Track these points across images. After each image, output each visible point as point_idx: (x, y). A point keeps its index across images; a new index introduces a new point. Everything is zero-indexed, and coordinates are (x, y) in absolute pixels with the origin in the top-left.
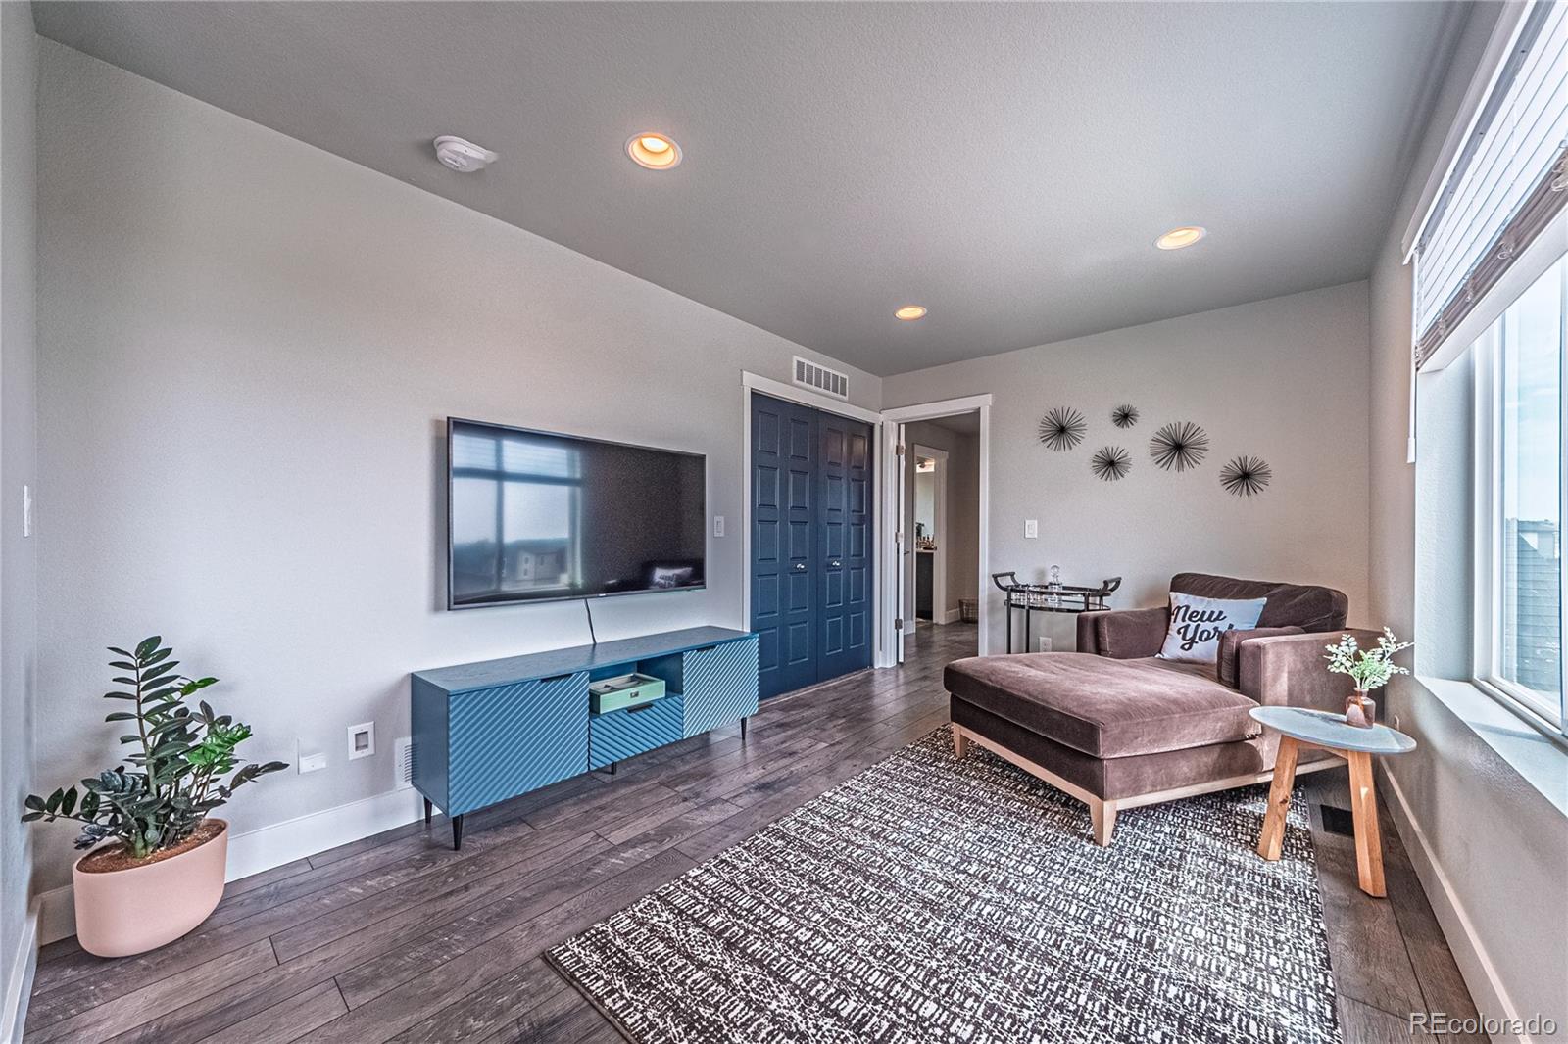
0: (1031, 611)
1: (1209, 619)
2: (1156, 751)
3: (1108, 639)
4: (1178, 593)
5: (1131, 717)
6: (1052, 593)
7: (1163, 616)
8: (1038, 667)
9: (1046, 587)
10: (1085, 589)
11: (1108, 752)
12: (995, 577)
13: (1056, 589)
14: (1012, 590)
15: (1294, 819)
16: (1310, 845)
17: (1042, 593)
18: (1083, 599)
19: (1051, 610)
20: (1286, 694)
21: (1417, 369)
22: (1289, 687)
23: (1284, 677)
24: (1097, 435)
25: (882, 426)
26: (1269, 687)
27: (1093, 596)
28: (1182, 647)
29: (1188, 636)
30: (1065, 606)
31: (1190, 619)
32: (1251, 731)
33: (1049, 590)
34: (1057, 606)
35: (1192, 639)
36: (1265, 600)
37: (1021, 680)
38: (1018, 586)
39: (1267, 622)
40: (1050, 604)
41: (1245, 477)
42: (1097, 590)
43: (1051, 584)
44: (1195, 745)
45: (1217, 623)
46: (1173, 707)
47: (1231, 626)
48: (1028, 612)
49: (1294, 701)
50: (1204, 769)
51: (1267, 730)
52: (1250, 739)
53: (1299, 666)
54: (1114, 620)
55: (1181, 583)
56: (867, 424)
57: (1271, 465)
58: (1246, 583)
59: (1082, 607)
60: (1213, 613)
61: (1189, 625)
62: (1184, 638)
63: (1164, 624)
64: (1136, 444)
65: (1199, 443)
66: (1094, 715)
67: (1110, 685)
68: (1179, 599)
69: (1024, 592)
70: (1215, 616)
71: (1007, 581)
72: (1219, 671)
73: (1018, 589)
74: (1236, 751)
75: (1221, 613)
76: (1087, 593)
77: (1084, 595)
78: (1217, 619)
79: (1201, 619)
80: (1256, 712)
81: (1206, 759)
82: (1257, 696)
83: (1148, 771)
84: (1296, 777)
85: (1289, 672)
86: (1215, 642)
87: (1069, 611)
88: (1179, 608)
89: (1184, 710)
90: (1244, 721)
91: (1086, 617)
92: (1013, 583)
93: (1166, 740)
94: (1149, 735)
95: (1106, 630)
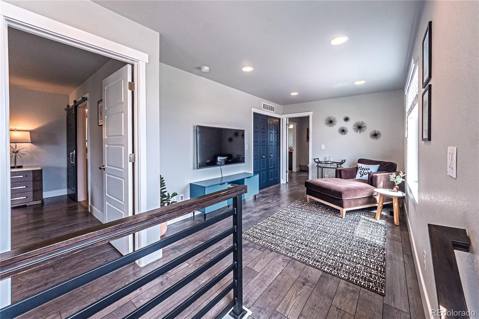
0: (323, 168)
1: (366, 170)
2: (354, 198)
3: (343, 175)
4: (359, 164)
5: (349, 191)
6: (328, 164)
7: (356, 169)
8: (327, 181)
9: (327, 162)
10: (337, 162)
11: (344, 198)
12: (314, 159)
13: (329, 162)
14: (319, 163)
15: (384, 213)
16: (386, 218)
17: (326, 164)
18: (336, 165)
19: (328, 168)
20: (382, 186)
21: (407, 117)
22: (383, 185)
23: (382, 182)
24: (340, 123)
25: (282, 119)
26: (378, 185)
27: (339, 164)
28: (360, 176)
29: (362, 174)
30: (332, 167)
31: (362, 170)
32: (374, 194)
33: (328, 163)
34: (330, 167)
35: (363, 174)
36: (379, 165)
37: (324, 184)
38: (320, 161)
39: (380, 170)
40: (328, 166)
41: (375, 135)
42: (340, 163)
43: (328, 161)
44: (362, 197)
45: (368, 171)
46: (358, 189)
47: (371, 171)
48: (322, 168)
49: (384, 187)
50: (364, 202)
51: (378, 194)
52: (374, 196)
53: (385, 180)
54: (345, 170)
55: (360, 161)
56: (279, 118)
57: (382, 133)
58: (375, 161)
59: (336, 167)
60: (367, 168)
61: (362, 171)
62: (361, 174)
63: (356, 171)
64: (349, 126)
65: (364, 127)
66: (341, 191)
67: (344, 184)
68: (360, 165)
69: (321, 163)
70: (368, 169)
71: (317, 160)
72: (368, 181)
73: (319, 162)
74: (371, 199)
75: (369, 168)
76: (338, 164)
77: (337, 164)
78: (368, 170)
79: (365, 170)
80: (376, 190)
81: (365, 200)
82: (376, 186)
83: (353, 203)
84: (384, 205)
85: (383, 181)
86: (367, 175)
87: (333, 168)
88: (360, 167)
89: (360, 190)
90: (372, 192)
91: (338, 170)
92: (318, 161)
93: (356, 196)
94: (353, 194)
95: (342, 172)
